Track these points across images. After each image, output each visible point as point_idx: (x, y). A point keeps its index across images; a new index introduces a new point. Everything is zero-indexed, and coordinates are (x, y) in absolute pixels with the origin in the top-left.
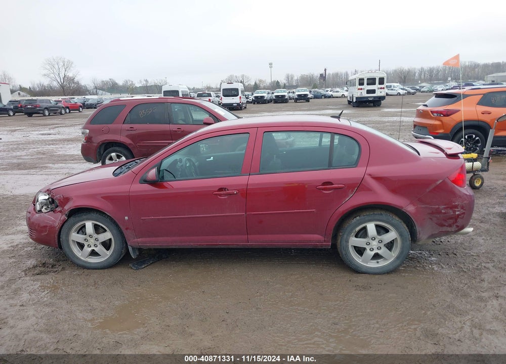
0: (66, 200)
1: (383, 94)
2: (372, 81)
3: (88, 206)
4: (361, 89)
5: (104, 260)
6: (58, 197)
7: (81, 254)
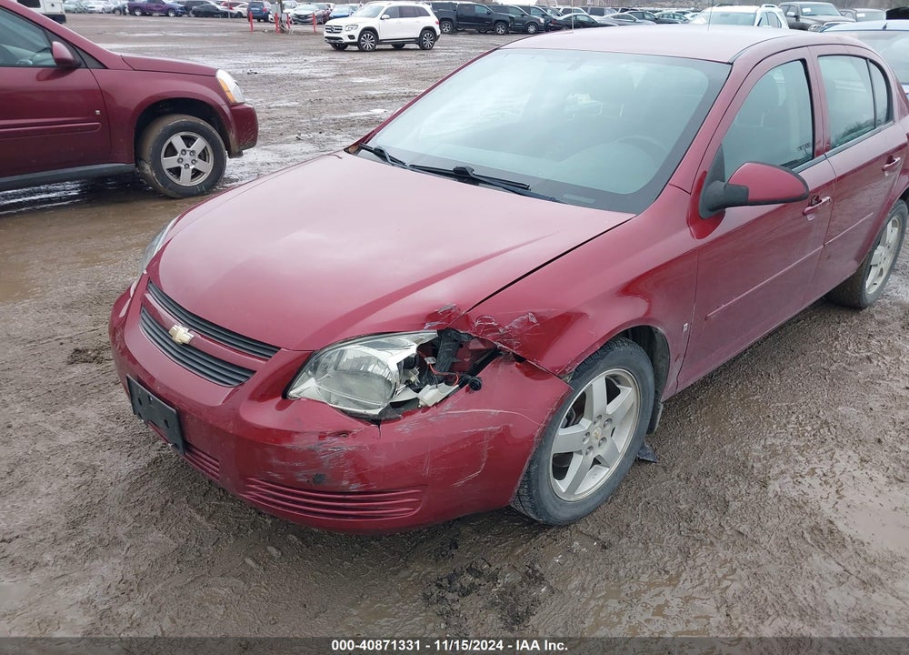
1: (58, 9)
5: (610, 474)
6: (514, 329)
7: (562, 486)
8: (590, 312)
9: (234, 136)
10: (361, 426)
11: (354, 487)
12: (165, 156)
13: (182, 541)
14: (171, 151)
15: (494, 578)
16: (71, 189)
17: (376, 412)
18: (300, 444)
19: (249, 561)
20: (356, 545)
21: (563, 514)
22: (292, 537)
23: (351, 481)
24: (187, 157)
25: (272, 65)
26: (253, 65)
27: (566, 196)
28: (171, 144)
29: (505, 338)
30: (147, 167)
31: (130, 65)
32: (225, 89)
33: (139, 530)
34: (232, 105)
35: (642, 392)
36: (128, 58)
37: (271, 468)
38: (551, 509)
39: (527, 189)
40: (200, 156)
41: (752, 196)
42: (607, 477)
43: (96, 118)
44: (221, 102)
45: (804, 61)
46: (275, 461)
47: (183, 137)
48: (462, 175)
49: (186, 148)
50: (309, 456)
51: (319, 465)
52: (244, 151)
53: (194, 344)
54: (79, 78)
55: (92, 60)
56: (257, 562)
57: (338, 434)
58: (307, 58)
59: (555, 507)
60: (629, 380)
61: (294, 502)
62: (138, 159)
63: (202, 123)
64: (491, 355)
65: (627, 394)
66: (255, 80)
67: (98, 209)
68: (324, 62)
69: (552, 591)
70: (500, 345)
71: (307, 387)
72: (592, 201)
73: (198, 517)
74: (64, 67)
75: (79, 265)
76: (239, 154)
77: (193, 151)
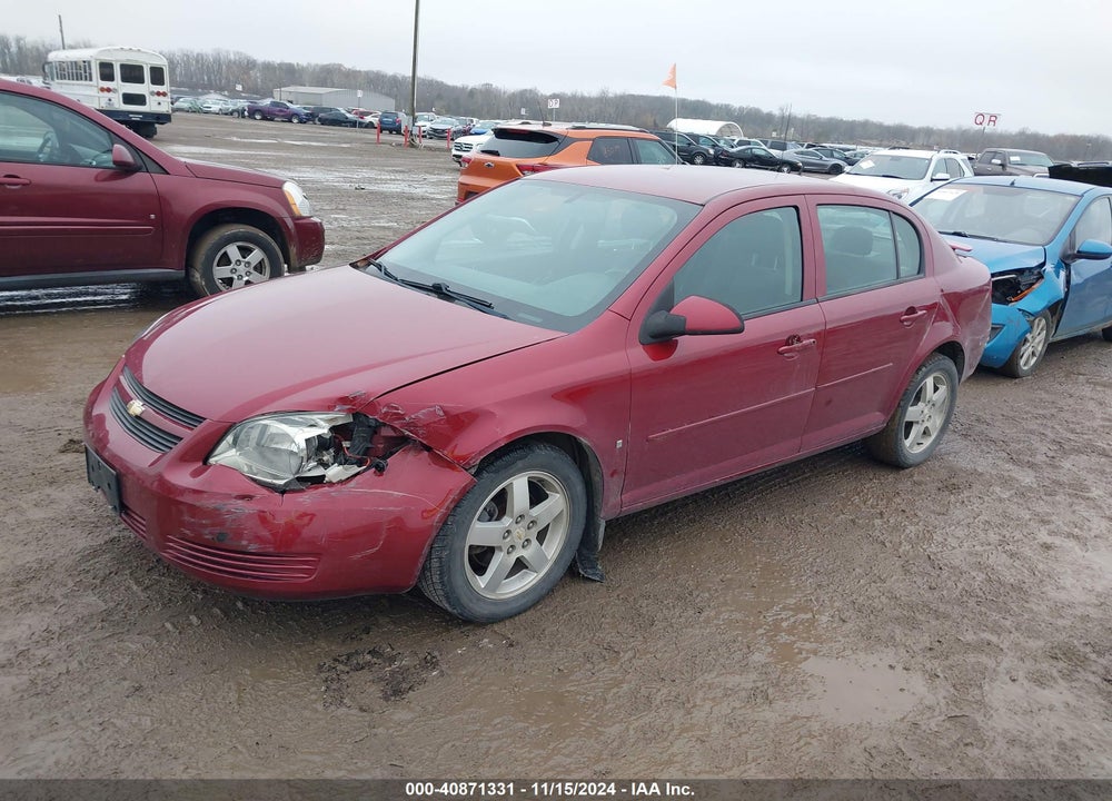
0: (459, 422)
1: (165, 108)
2: (132, 73)
3: (541, 427)
4: (109, 90)
5: (538, 579)
6: (420, 419)
7: (481, 582)
8: (497, 411)
9: (295, 250)
10: (265, 492)
11: (253, 548)
12: (218, 265)
13: (112, 604)
14: (225, 260)
15: (392, 659)
16: (123, 293)
17: (282, 482)
18: (207, 503)
19: (168, 625)
20: (274, 623)
21: (481, 610)
22: (217, 611)
23: (250, 542)
24: (242, 269)
25: (385, 181)
26: (364, 180)
27: (521, 315)
28: (225, 254)
29: (412, 425)
30: (198, 275)
31: (194, 172)
32: (291, 202)
33: (76, 594)
34: (296, 218)
35: (571, 500)
36: (192, 165)
37: (183, 524)
38: (465, 600)
39: (489, 306)
40: (255, 268)
41: (689, 325)
42: (534, 582)
43: (151, 223)
44: (284, 214)
45: (796, 208)
46: (186, 518)
47: (238, 247)
48: (439, 291)
49: (241, 258)
50: (214, 514)
51: (222, 524)
52: (308, 267)
53: (143, 416)
54: (138, 182)
55: (154, 164)
56: (175, 626)
57: (242, 497)
58: (428, 176)
59: (471, 601)
60: (557, 487)
61: (203, 560)
62: (189, 265)
63: (262, 234)
64: (399, 442)
65: (556, 502)
66: (361, 196)
67: (140, 314)
68: (445, 183)
69: (442, 674)
70: (407, 433)
71: (226, 455)
72: (539, 320)
73: (135, 588)
74: (124, 169)
75: (101, 365)
76: (302, 270)
77: (249, 263)
